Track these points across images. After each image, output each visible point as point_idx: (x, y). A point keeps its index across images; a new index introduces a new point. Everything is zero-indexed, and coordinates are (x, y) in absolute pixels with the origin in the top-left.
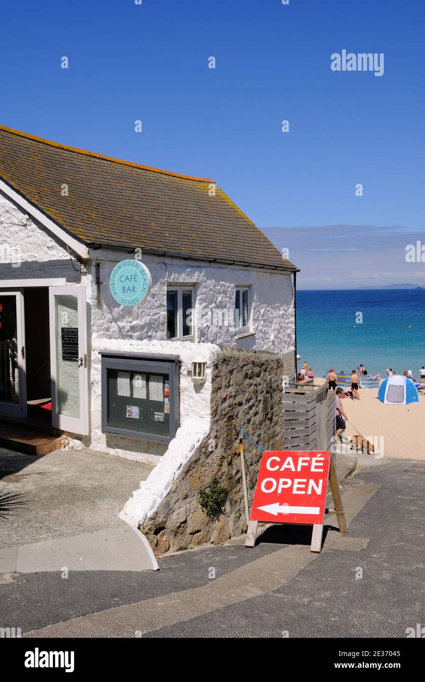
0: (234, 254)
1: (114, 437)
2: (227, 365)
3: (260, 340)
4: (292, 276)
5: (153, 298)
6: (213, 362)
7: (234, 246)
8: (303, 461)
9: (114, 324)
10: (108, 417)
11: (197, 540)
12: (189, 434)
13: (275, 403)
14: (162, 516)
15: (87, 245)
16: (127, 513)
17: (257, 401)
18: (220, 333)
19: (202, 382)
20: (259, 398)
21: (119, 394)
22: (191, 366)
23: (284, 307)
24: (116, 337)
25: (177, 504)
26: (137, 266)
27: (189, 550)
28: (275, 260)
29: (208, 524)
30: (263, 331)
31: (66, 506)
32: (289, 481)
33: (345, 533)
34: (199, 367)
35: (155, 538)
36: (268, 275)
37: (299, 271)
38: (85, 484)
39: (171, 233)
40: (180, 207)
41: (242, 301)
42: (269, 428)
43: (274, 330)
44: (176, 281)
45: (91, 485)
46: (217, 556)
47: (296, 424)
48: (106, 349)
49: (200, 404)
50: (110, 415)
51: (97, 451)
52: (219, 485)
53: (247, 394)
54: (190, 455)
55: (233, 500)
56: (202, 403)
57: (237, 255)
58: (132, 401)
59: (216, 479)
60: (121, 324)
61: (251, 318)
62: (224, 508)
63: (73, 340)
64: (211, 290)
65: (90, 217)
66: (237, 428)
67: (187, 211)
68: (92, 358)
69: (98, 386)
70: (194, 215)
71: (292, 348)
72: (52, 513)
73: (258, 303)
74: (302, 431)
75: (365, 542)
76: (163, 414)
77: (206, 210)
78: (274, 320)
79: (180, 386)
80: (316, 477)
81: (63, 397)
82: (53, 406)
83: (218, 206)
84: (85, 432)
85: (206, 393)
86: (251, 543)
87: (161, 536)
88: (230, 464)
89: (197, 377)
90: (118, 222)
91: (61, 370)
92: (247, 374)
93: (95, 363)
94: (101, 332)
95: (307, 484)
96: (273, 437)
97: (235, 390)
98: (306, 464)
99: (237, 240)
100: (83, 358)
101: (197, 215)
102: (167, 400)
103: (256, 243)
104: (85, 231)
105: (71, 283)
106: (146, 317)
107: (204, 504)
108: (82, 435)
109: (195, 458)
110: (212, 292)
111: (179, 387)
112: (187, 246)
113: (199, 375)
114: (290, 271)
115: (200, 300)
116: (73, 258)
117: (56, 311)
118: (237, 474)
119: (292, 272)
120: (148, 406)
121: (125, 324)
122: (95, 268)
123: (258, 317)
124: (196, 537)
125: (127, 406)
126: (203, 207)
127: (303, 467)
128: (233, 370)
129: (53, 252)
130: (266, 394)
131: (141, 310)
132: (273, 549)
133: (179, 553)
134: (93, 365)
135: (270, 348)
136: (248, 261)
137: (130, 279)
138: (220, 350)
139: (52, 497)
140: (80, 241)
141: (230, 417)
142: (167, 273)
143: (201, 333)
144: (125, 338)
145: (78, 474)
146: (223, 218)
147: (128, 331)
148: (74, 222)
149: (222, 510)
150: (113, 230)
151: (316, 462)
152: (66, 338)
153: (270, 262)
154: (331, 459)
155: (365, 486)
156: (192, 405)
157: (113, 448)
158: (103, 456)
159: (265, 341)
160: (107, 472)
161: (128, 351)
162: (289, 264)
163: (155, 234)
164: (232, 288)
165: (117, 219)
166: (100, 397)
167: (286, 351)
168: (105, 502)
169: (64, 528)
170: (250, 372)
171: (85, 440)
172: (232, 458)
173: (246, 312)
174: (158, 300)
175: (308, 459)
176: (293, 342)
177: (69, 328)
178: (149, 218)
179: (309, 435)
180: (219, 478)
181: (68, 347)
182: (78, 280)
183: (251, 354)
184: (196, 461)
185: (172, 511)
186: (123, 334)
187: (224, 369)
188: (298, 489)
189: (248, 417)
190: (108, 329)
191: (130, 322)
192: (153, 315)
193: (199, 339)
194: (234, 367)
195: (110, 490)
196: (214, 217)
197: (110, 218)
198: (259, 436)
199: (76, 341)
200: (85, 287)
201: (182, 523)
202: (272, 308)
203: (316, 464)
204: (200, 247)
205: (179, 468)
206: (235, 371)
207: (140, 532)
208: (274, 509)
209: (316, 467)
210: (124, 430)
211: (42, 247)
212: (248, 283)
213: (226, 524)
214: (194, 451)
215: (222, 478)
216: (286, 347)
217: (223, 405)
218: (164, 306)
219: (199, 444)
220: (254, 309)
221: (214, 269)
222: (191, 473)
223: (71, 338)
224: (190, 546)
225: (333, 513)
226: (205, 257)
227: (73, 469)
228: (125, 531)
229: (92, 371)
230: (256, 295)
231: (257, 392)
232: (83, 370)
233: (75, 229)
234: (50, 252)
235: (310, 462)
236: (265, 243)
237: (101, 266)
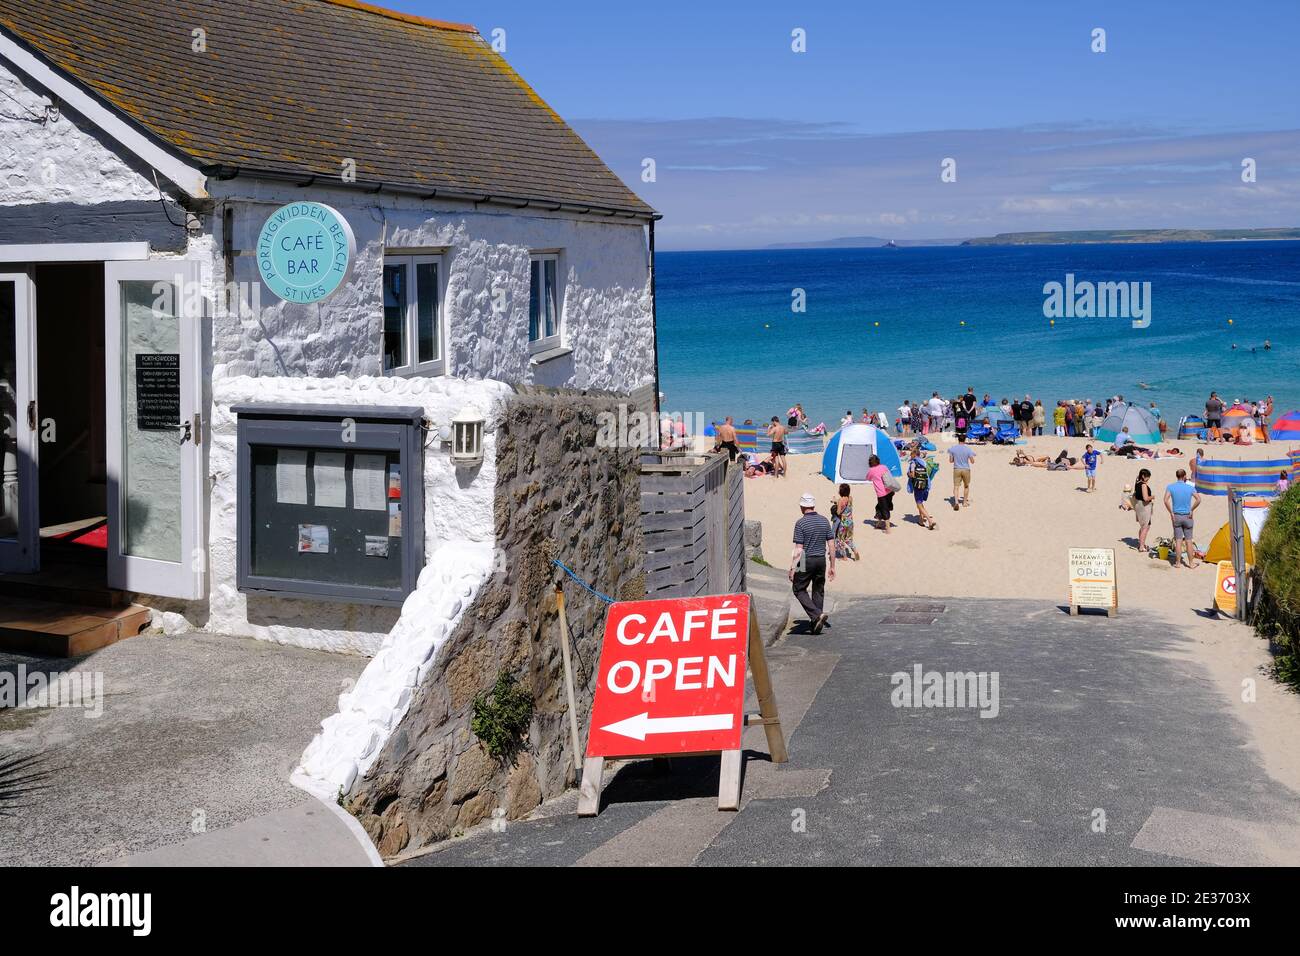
0: (525, 185)
1: (266, 599)
2: (528, 423)
3: (582, 365)
4: (646, 228)
5: (354, 283)
6: (499, 420)
7: (523, 166)
8: (695, 619)
9: (264, 342)
10: (253, 552)
11: (468, 815)
12: (446, 579)
13: (626, 498)
14: (392, 770)
15: (204, 169)
16: (309, 771)
17: (589, 497)
18: (499, 352)
19: (474, 464)
20: (594, 491)
21: (279, 500)
22: (449, 430)
23: (631, 294)
24: (269, 370)
25: (425, 738)
26: (323, 217)
27: (454, 839)
28: (610, 195)
29: (492, 776)
30: (589, 345)
31: (158, 771)
32: (667, 664)
33: (784, 763)
34: (467, 433)
35: (376, 820)
36: (597, 228)
37: (660, 217)
38: (201, 713)
39: (389, 140)
40: (404, 84)
41: (544, 283)
42: (615, 555)
43: (612, 342)
44: (403, 244)
45: (217, 715)
46: (521, 845)
47: (665, 539)
48: (248, 400)
49: (469, 513)
50: (257, 549)
51: (223, 635)
52: (515, 686)
53: (570, 483)
54: (451, 626)
55: (546, 717)
56: (475, 511)
57: (532, 186)
58: (312, 513)
59: (508, 674)
60: (280, 342)
61: (564, 317)
62: (527, 736)
63: (166, 383)
64: (479, 261)
65: (201, 104)
66: (551, 559)
67: (419, 92)
68: (214, 421)
69: (227, 486)
70: (435, 100)
71: (649, 378)
72: (122, 793)
73: (577, 287)
74: (677, 554)
75: (824, 776)
76: (386, 539)
77: (462, 92)
78: (612, 320)
79: (426, 474)
80: (722, 650)
81: (137, 516)
82: (112, 537)
83: (486, 83)
84: (195, 594)
85: (485, 488)
86: (590, 805)
87: (389, 815)
88: (537, 637)
89: (464, 454)
90: (270, 117)
91: (133, 451)
92: (568, 441)
93: (220, 432)
94: (236, 362)
95: (704, 666)
96: (624, 572)
97: (544, 477)
98: (701, 625)
99: (528, 155)
100: (192, 423)
101: (442, 101)
102: (394, 507)
103: (570, 160)
104: (195, 137)
105: (162, 253)
106: (338, 324)
107: (484, 733)
108: (186, 601)
109: (462, 632)
110: (481, 266)
111: (423, 477)
112: (425, 169)
113: (469, 448)
114: (641, 218)
115: (456, 283)
116: (168, 198)
117: (122, 317)
118: (552, 658)
119: (647, 219)
120: (349, 524)
121: (288, 341)
122: (221, 220)
123: (578, 315)
124: (466, 808)
125: (300, 526)
126: (453, 84)
127: (694, 631)
128: (541, 433)
129: (118, 184)
130: (609, 480)
131: (325, 310)
132: (639, 814)
133: (432, 848)
134: (215, 437)
135: (603, 381)
136: (555, 200)
137: (305, 243)
138: (512, 394)
139: (119, 754)
140: (188, 160)
141: (535, 535)
142: (385, 228)
143: (457, 355)
144: (289, 372)
145: (180, 692)
146: (498, 108)
147: (298, 357)
148: (167, 116)
149: (522, 741)
150: (259, 135)
151: (721, 619)
152: (147, 377)
153: (599, 200)
154: (751, 610)
155: (811, 659)
156: (452, 513)
157: (265, 624)
158: (240, 645)
159: (593, 365)
160: (253, 681)
161: (302, 402)
162: (639, 204)
163: (352, 142)
164: (524, 257)
165: (265, 110)
166: (234, 510)
167: (636, 385)
168: (254, 752)
169: (157, 824)
170: (575, 436)
171: (195, 611)
172: (541, 625)
173: (552, 305)
174: (364, 287)
175: (705, 613)
176: (650, 365)
177: (156, 355)
178: (336, 108)
179: (692, 562)
180: (515, 672)
181: (154, 398)
182: (179, 247)
183: (575, 397)
184: (466, 638)
185: (413, 754)
186: (287, 363)
187: (522, 434)
188: (687, 679)
189: (573, 532)
190: (250, 355)
191: (302, 337)
192: (353, 320)
193: (453, 369)
194: (542, 428)
195: (262, 723)
196: (478, 106)
197: (249, 107)
198: (596, 571)
199: (172, 383)
200: (199, 262)
201: (436, 780)
202: (607, 296)
203: (720, 623)
204: (452, 172)
205: (428, 658)
206: (544, 435)
207: (344, 810)
208: (636, 728)
209: (722, 629)
210: (293, 580)
211: (88, 173)
212: (556, 245)
213: (532, 771)
214: (460, 615)
215: (520, 670)
216: (637, 375)
217: (521, 510)
218: (377, 299)
219: (471, 599)
220: (570, 299)
221: (485, 217)
222: (454, 664)
223: (161, 377)
224: (454, 831)
225: (756, 722)
226: (467, 193)
227: (167, 682)
228: (309, 814)
229: (214, 451)
230: (572, 268)
231: (589, 478)
232: (191, 451)
233: (173, 132)
234: (109, 183)
235: (708, 620)
236: (587, 161)
237: (236, 216)
